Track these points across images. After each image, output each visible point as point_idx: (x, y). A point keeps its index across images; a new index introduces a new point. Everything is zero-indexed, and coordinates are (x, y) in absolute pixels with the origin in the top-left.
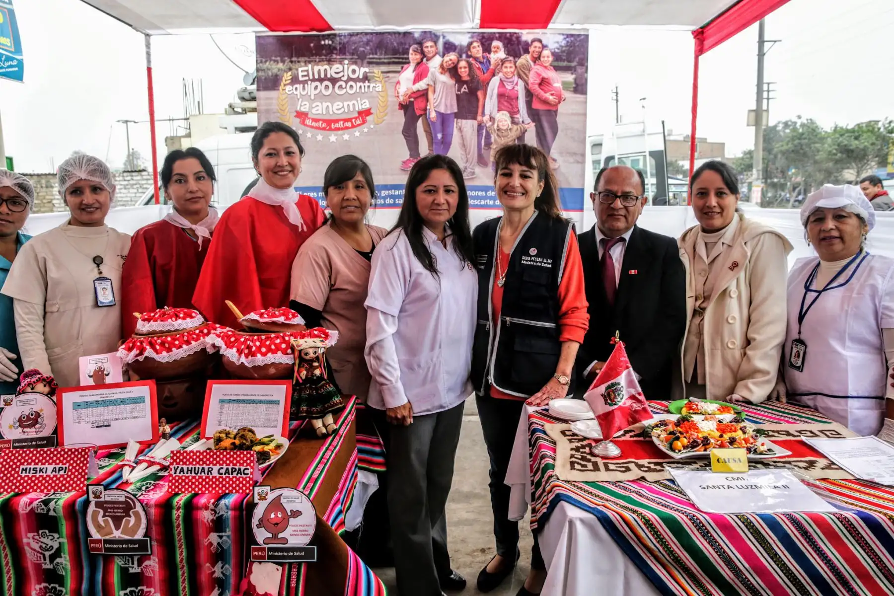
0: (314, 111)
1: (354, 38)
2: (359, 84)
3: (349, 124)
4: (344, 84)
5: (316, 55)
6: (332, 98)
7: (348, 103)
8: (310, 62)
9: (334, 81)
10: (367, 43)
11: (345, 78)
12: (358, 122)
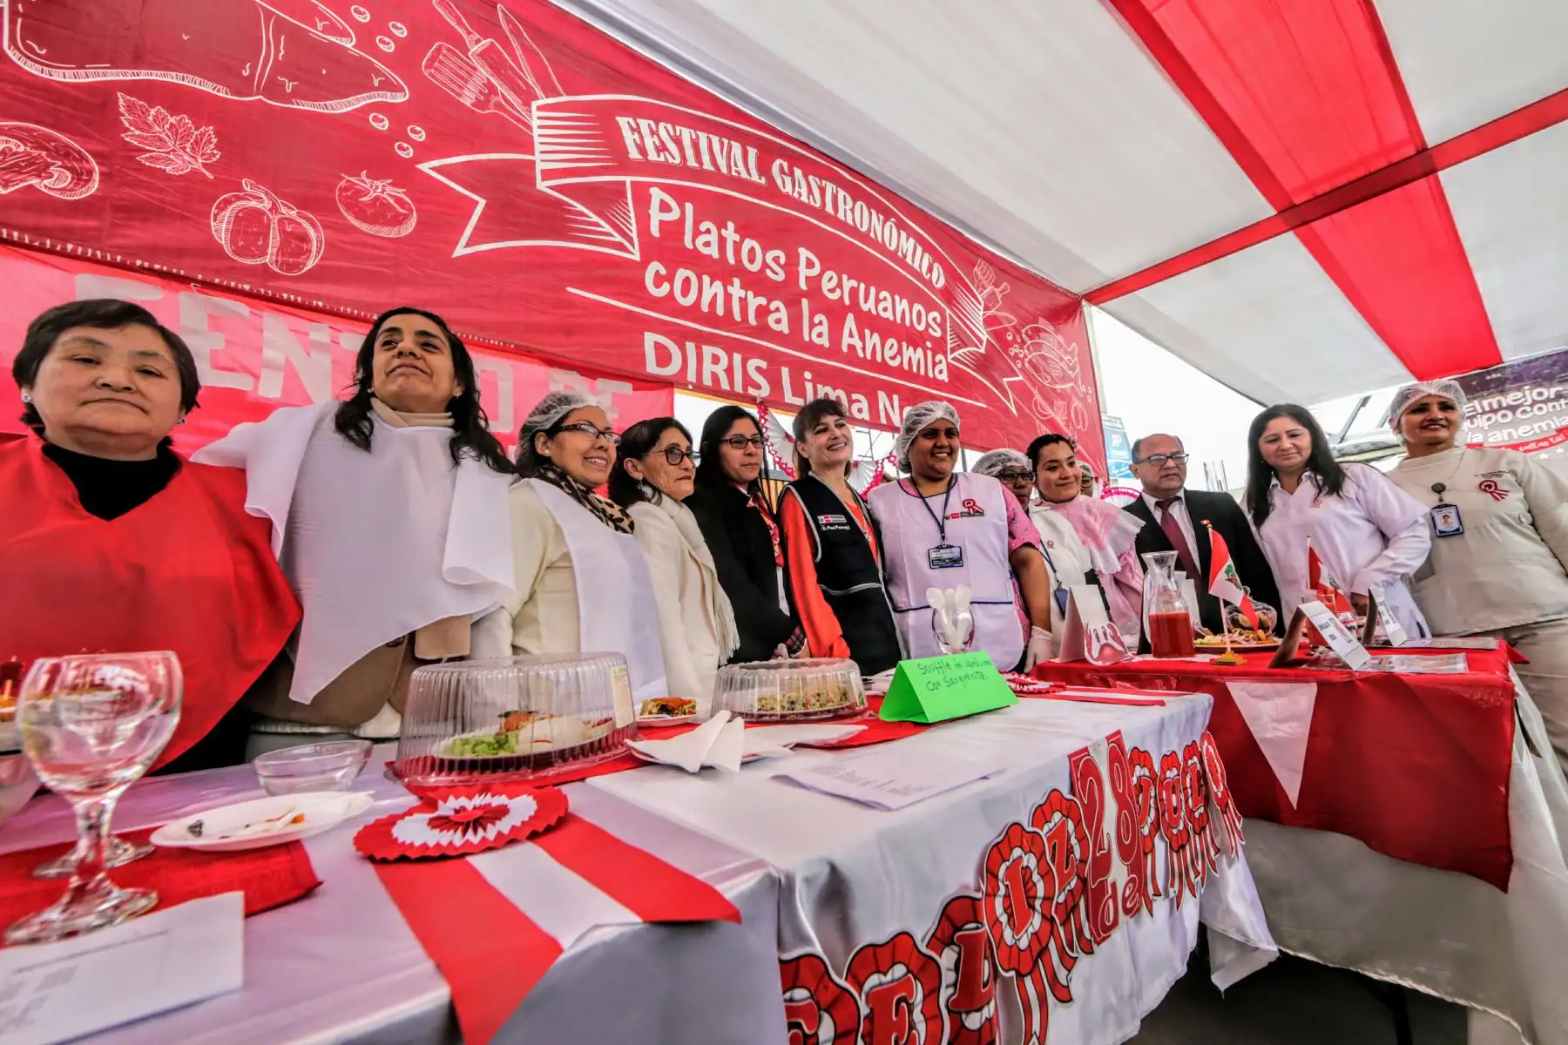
0: (1491, 440)
1: (1532, 364)
2: (1550, 405)
3: (1546, 443)
4: (1528, 409)
5: (1482, 390)
6: (1515, 424)
7: (1540, 424)
8: (1474, 399)
9: (1513, 409)
10: (1554, 364)
11: (1529, 402)
12: (1559, 439)
